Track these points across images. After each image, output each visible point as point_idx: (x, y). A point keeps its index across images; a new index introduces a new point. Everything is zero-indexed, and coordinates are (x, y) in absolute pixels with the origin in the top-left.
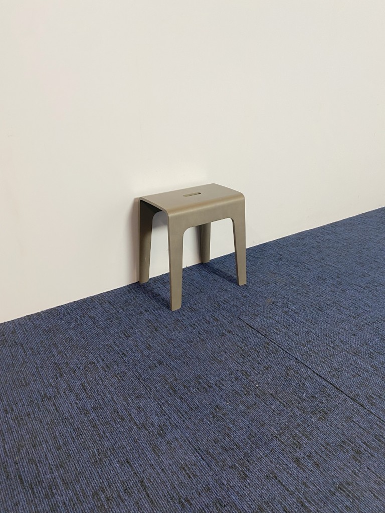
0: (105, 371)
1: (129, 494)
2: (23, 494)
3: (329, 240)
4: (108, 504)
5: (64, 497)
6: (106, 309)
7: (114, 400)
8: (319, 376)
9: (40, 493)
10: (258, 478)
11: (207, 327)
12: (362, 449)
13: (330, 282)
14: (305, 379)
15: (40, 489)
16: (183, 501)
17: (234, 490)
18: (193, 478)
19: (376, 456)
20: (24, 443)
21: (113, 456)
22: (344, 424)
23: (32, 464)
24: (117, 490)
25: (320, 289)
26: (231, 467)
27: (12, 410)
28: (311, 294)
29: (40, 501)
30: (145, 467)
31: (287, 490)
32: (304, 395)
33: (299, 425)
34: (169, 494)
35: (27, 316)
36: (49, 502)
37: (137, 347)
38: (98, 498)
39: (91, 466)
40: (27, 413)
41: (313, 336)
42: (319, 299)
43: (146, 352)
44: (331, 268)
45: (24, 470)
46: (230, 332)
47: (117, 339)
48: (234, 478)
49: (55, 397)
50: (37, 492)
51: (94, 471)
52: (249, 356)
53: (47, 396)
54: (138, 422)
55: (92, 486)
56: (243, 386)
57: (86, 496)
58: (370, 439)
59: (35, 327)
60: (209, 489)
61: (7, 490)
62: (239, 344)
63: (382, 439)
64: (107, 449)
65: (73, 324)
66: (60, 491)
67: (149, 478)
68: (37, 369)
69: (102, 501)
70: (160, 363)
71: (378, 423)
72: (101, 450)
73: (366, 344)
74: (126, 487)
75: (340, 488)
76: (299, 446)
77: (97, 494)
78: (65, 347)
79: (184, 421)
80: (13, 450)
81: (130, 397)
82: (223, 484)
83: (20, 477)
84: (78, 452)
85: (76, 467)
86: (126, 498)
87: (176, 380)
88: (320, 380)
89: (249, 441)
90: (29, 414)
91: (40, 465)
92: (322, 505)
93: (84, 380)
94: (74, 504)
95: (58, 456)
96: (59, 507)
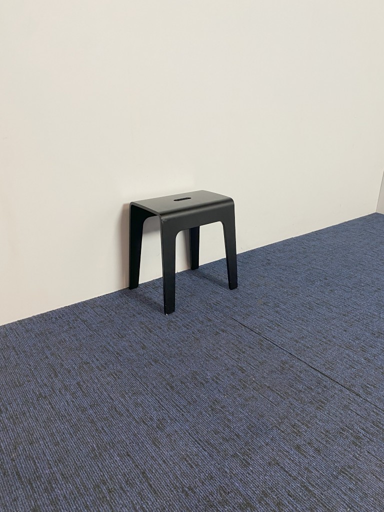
0: (101, 370)
1: (131, 486)
2: (21, 490)
3: (314, 246)
4: (110, 495)
5: (64, 491)
6: (99, 313)
7: (111, 397)
8: (314, 369)
9: (39, 488)
10: (260, 465)
11: (201, 327)
12: (361, 435)
13: (319, 283)
14: (300, 372)
15: (39, 484)
16: (187, 489)
17: (237, 478)
18: (195, 467)
19: (375, 441)
20: (20, 440)
21: (112, 450)
22: (342, 412)
23: (29, 460)
24: (119, 482)
25: (309, 290)
26: (233, 456)
27: (7, 409)
28: (301, 295)
29: (40, 496)
30: (146, 460)
31: (290, 475)
32: (300, 387)
33: (297, 415)
34: (172, 484)
35: (18, 321)
36: (49, 497)
37: (132, 347)
38: (99, 491)
39: (90, 460)
40: (22, 412)
41: (305, 332)
42: (310, 299)
43: (141, 352)
44: (318, 271)
45: (22, 467)
46: (223, 331)
47: (110, 340)
48: (237, 466)
49: (50, 396)
50: (36, 487)
51: (93, 464)
52: (244, 352)
53: (42, 395)
54: (136, 417)
55: (93, 479)
56: (240, 380)
57: (87, 489)
58: (369, 426)
59: (27, 331)
60: (212, 478)
61: (4, 486)
62: (233, 341)
63: (379, 425)
64: (107, 443)
65: (66, 327)
66: (60, 485)
67: (150, 469)
68: (30, 370)
69: (103, 493)
70: (156, 361)
71: (375, 410)
72: (100, 445)
73: (357, 339)
74: (128, 478)
75: (342, 471)
76: (299, 434)
77: (98, 486)
78: (58, 349)
79: (183, 415)
80: (9, 448)
81: (127, 394)
82: (226, 472)
83: (18, 473)
84: (77, 447)
85: (75, 462)
86: (128, 489)
87: (173, 376)
88: (315, 373)
89: (249, 431)
90: (25, 413)
91: (38, 462)
92: (326, 489)
93: (79, 379)
94: (75, 498)
95: (56, 452)
96: (59, 500)
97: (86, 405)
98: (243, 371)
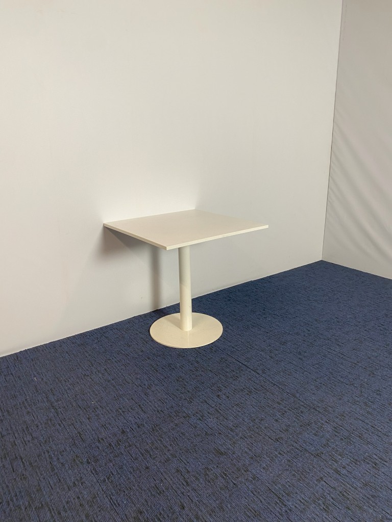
97: (110, 379)
98: (198, 362)
